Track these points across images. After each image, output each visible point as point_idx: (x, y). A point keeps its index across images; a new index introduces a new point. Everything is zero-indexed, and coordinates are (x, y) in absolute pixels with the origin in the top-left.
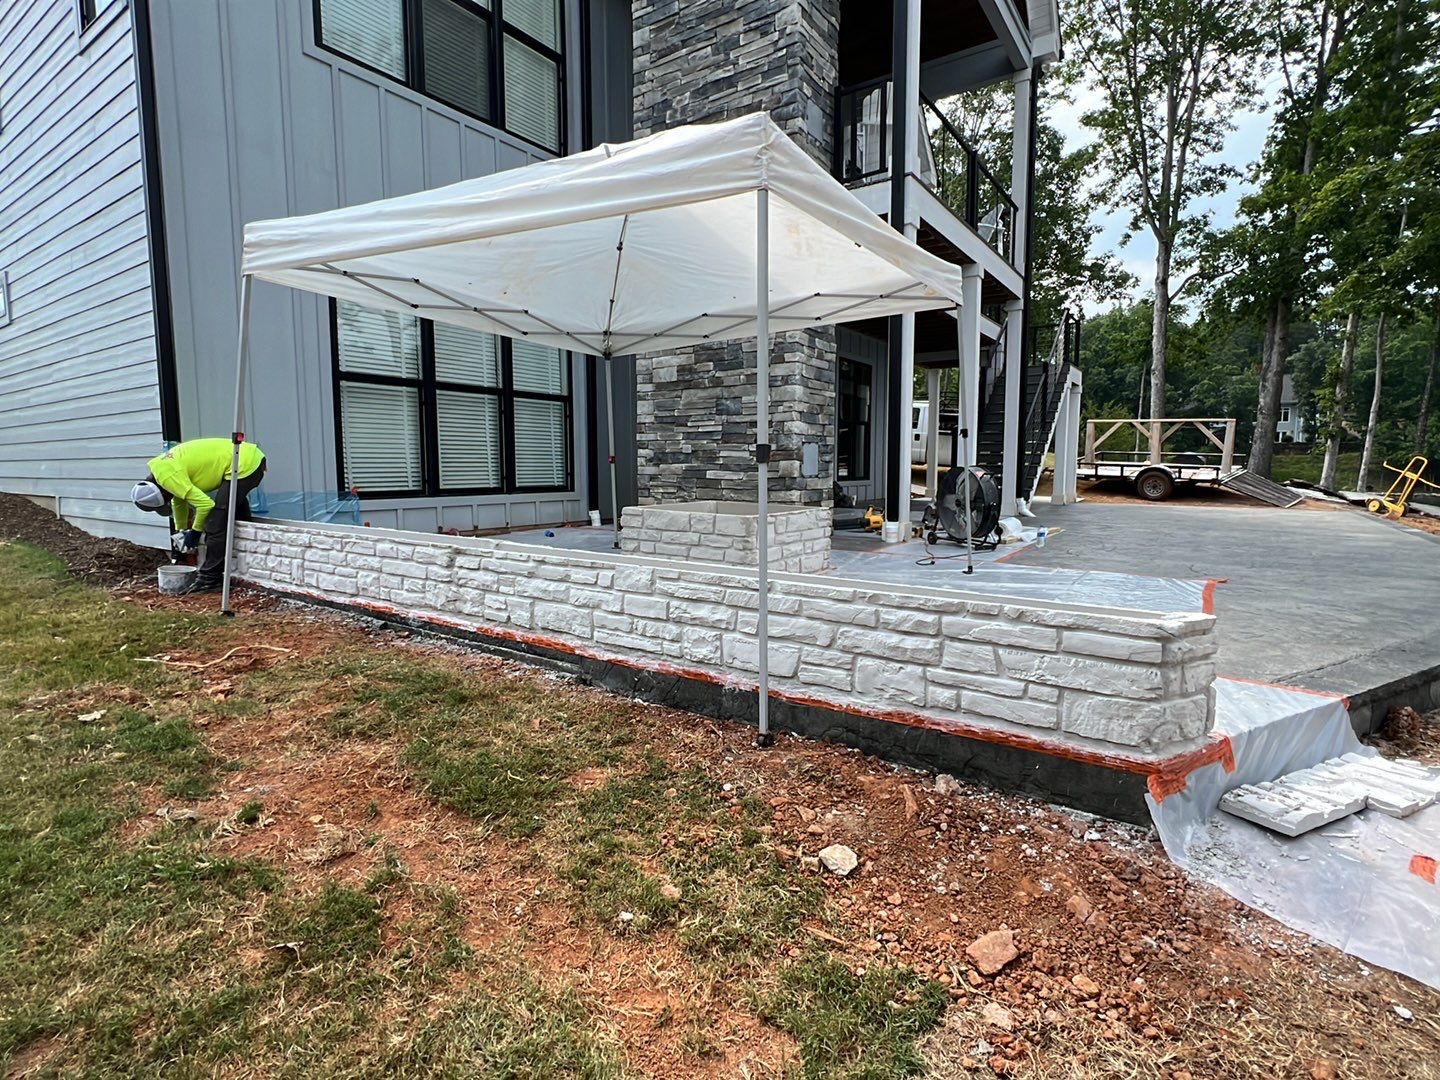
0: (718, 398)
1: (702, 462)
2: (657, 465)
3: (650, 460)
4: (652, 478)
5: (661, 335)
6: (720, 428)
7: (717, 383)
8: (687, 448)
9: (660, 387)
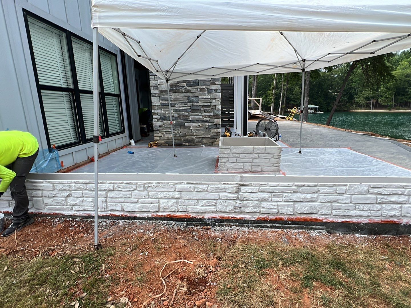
0: (188, 97)
1: (182, 120)
2: (163, 121)
3: (159, 120)
4: (160, 126)
5: (193, 74)
6: (190, 108)
7: (188, 91)
8: (176, 115)
9: (162, 92)
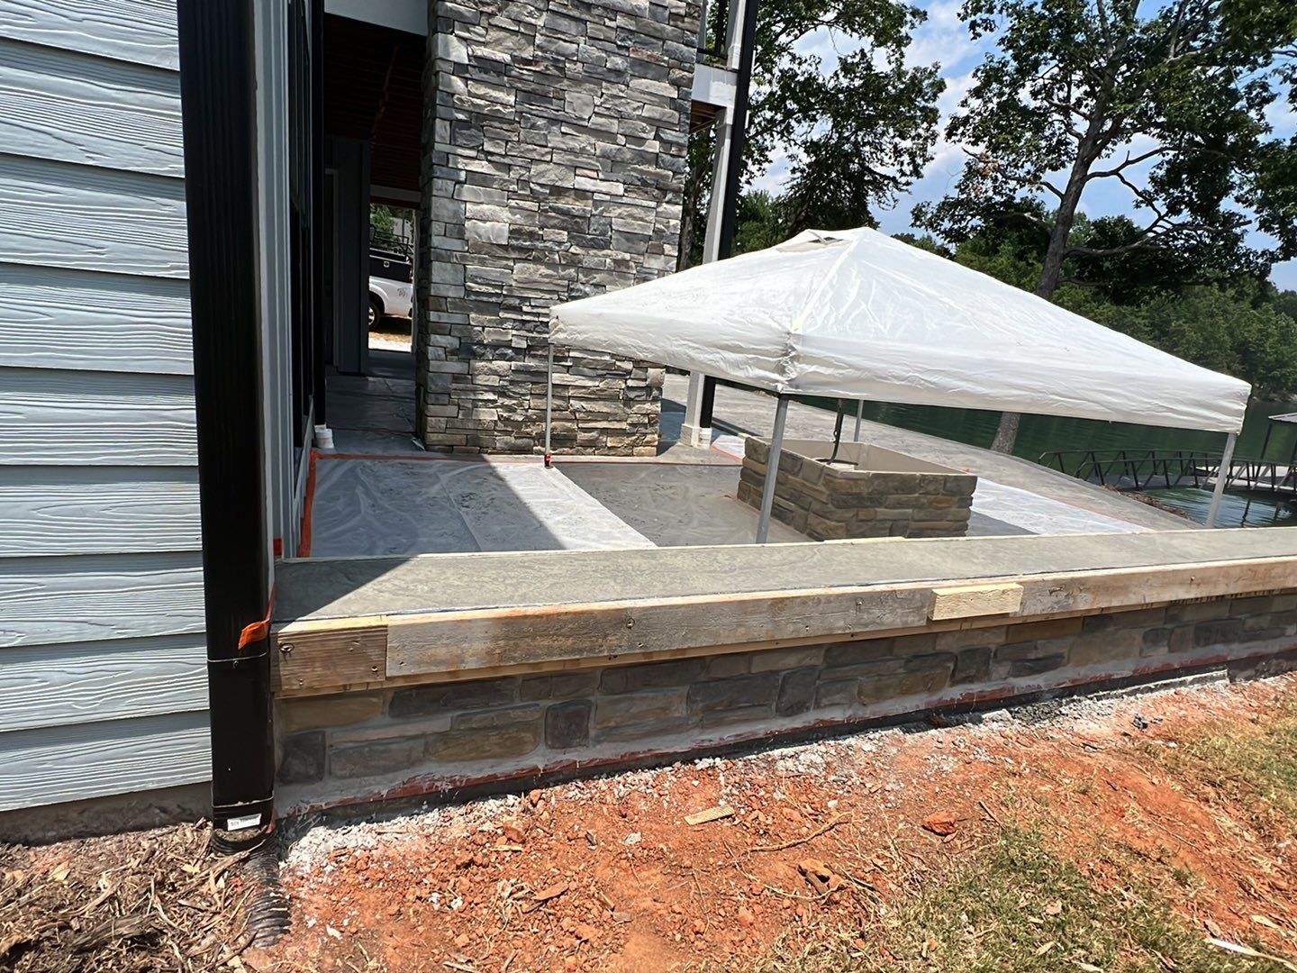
1: (541, 360)
2: (466, 360)
8: (520, 341)
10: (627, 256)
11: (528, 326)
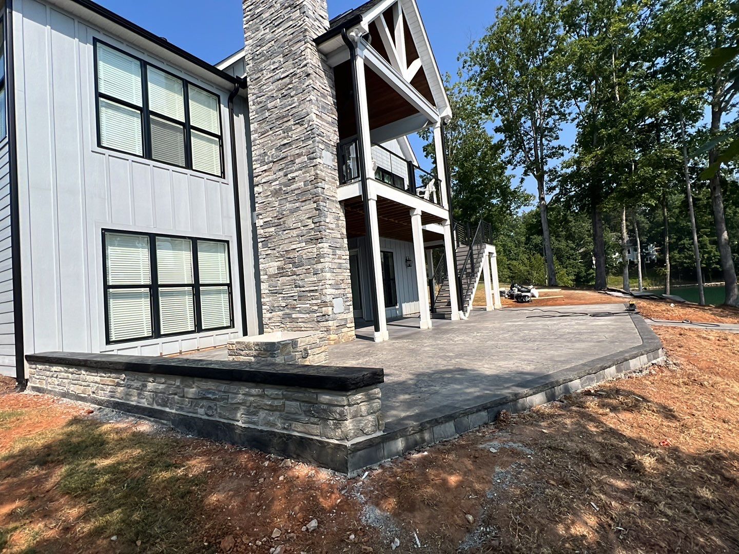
0: (295, 280)
1: (290, 310)
2: (271, 313)
3: (268, 311)
4: (269, 319)
6: (297, 294)
7: (294, 274)
8: (284, 304)
9: (270, 276)
10: (309, 267)
11: (285, 298)
